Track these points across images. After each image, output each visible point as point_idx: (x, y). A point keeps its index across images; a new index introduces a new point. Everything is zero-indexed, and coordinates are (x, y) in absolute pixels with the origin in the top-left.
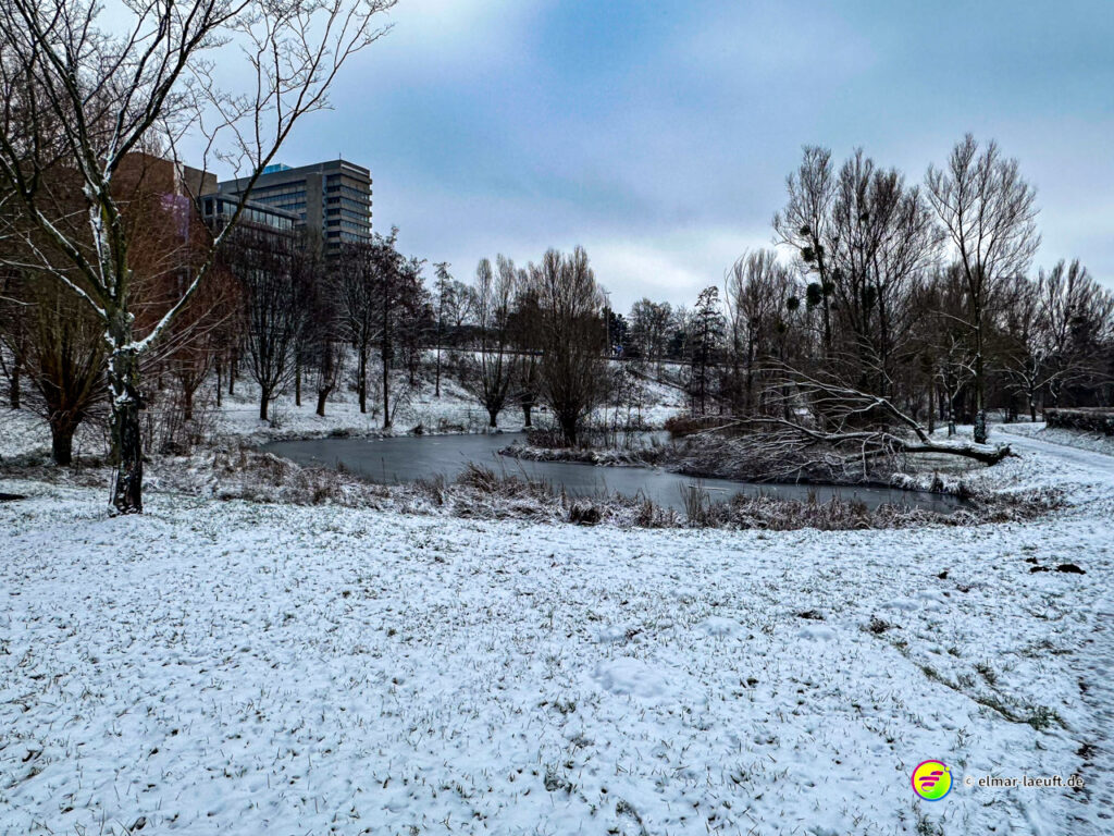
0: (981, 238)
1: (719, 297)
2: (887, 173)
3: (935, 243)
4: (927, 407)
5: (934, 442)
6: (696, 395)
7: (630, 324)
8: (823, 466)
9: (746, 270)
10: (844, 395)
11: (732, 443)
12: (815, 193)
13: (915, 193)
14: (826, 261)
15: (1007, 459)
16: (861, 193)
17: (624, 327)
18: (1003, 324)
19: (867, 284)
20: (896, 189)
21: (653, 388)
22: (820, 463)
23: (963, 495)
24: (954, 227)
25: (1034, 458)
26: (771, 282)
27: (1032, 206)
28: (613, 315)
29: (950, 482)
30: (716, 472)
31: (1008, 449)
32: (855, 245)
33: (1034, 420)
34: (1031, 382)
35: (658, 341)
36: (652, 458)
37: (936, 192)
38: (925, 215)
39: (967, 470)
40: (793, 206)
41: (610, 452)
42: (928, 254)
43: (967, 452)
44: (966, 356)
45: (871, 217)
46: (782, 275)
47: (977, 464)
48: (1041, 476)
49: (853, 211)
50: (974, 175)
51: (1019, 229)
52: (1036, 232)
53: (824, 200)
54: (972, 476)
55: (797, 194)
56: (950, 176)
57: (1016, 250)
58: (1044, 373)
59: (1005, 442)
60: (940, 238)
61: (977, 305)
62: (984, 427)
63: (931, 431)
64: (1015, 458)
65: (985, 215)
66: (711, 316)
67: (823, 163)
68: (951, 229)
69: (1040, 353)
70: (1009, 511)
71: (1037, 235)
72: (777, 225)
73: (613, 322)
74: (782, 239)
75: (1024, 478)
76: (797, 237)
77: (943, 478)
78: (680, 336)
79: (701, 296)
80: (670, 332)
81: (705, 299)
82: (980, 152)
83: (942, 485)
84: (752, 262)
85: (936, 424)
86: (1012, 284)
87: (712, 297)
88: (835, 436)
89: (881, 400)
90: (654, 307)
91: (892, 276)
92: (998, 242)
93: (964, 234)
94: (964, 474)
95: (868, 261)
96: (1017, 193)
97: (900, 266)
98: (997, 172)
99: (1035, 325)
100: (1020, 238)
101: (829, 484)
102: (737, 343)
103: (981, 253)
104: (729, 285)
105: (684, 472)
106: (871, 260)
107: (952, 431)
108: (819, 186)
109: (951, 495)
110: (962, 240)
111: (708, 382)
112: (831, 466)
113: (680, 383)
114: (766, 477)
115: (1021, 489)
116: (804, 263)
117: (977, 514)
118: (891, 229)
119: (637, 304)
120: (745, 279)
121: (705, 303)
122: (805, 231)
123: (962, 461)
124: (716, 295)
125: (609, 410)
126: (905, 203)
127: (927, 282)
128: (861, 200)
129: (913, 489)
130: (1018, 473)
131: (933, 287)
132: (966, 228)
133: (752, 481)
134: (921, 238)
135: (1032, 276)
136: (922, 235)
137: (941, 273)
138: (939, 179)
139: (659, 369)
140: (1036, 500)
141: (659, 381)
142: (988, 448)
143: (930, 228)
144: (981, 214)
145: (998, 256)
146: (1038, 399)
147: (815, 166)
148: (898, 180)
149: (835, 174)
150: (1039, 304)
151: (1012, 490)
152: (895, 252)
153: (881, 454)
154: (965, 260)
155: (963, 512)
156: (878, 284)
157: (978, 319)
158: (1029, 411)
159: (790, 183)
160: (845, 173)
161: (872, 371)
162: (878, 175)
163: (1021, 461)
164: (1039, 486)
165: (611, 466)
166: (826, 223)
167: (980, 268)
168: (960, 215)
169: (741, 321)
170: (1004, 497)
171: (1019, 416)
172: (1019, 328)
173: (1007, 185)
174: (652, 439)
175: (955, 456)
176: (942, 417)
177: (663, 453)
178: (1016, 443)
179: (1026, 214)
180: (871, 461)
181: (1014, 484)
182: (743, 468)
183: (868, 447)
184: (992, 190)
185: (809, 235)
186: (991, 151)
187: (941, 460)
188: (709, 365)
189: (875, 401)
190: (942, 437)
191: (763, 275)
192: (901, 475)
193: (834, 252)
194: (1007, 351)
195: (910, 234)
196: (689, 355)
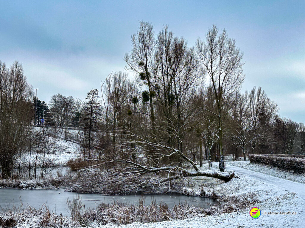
0: (220, 74)
1: (98, 95)
2: (179, 40)
3: (201, 75)
4: (199, 153)
5: (202, 171)
6: (86, 147)
7: (50, 108)
8: (149, 185)
9: (112, 82)
10: (159, 148)
11: (103, 173)
12: (145, 45)
13: (192, 51)
14: (152, 80)
15: (233, 179)
16: (167, 47)
17: (46, 109)
18: (231, 115)
19: (170, 93)
20: (183, 48)
21: (61, 143)
22: (148, 183)
23: (214, 198)
24: (208, 68)
25: (245, 178)
26: (125, 89)
27: (241, 61)
28: (39, 102)
29: (209, 191)
30: (93, 190)
31: (234, 174)
32: (165, 73)
33: (245, 160)
34: (243, 142)
35: (66, 117)
36: (57, 184)
37: (201, 51)
38: (197, 61)
39: (216, 185)
40: (135, 51)
41: (32, 181)
42: (198, 80)
43: (216, 176)
44: (216, 129)
45: (172, 60)
46: (130, 86)
47: (221, 181)
48: (248, 187)
49: (164, 56)
50: (217, 45)
51: (236, 71)
52: (243, 73)
53: (150, 50)
54: (218, 188)
55: (137, 45)
56: (206, 44)
57: (235, 81)
58: (249, 138)
59: (232, 171)
60: (203, 73)
61: (219, 105)
62: (223, 164)
63: (201, 165)
64: (237, 178)
65: (222, 64)
66: (94, 105)
67: (150, 31)
68: (208, 69)
69: (247, 128)
70: (234, 206)
71: (244, 75)
72: (127, 60)
73: (39, 106)
74: (130, 67)
75: (241, 188)
76: (137, 67)
77: (206, 189)
78: (78, 114)
79: (89, 94)
80: (72, 113)
81: (91, 96)
82: (219, 34)
83: (205, 193)
84: (115, 78)
85: (204, 162)
86: (234, 96)
87: (95, 95)
88: (155, 169)
89: (177, 151)
90: (64, 98)
91: (182, 90)
92: (227, 76)
93: (213, 72)
94: (215, 187)
95: (171, 81)
96: (235, 55)
97: (186, 85)
98: (227, 44)
99: (244, 115)
100: (236, 75)
101: (152, 194)
102: (108, 120)
103: (220, 81)
104: (103, 89)
105: (74, 191)
106: (172, 81)
107: (210, 165)
108: (148, 42)
109: (209, 198)
110: (212, 74)
111: (93, 140)
112: (153, 185)
113: (78, 140)
114: (120, 192)
115: (239, 194)
116: (141, 80)
117: (220, 208)
118: (181, 66)
119: (54, 96)
120: (112, 86)
121: (91, 98)
122: (141, 64)
123: (214, 180)
124: (97, 94)
125: (32, 156)
126: (188, 55)
127: (198, 93)
128: (167, 52)
129: (192, 195)
130: (238, 186)
131: (201, 96)
132: (214, 69)
133: (112, 194)
134: (195, 72)
135: (242, 93)
136: (195, 71)
137: (204, 89)
138: (202, 45)
139: (66, 133)
140: (245, 199)
141: (66, 139)
142: (225, 174)
143: (199, 68)
144: (220, 63)
145: (228, 83)
146: (247, 150)
147: (146, 32)
148: (184, 43)
149: (155, 37)
150: (246, 107)
151: (235, 194)
152: (183, 78)
153: (177, 178)
154: (214, 84)
155: (214, 207)
156: (176, 93)
157: (219, 112)
158: (243, 155)
159: (134, 40)
160: (160, 38)
161: (173, 136)
162: (176, 40)
163: (239, 180)
164: (246, 192)
165: (32, 189)
166: (151, 62)
167: (220, 89)
168: (211, 62)
169: (110, 108)
170: (232, 198)
171: (239, 158)
172: (237, 116)
173: (231, 50)
174: (58, 172)
175: (211, 178)
176: (207, 158)
177: (63, 181)
178: (237, 171)
179: (239, 65)
180: (173, 181)
181: (236, 191)
182: (108, 188)
183: (172, 174)
184: (224, 52)
185: (143, 67)
186: (224, 34)
187: (205, 180)
188: (93, 131)
189: (174, 151)
190: (206, 169)
191: (121, 85)
192: (186, 188)
193: (155, 76)
194: (233, 127)
195: (190, 70)
196: (83, 125)
